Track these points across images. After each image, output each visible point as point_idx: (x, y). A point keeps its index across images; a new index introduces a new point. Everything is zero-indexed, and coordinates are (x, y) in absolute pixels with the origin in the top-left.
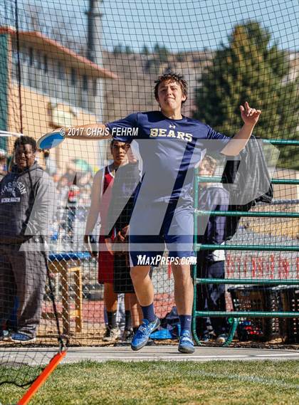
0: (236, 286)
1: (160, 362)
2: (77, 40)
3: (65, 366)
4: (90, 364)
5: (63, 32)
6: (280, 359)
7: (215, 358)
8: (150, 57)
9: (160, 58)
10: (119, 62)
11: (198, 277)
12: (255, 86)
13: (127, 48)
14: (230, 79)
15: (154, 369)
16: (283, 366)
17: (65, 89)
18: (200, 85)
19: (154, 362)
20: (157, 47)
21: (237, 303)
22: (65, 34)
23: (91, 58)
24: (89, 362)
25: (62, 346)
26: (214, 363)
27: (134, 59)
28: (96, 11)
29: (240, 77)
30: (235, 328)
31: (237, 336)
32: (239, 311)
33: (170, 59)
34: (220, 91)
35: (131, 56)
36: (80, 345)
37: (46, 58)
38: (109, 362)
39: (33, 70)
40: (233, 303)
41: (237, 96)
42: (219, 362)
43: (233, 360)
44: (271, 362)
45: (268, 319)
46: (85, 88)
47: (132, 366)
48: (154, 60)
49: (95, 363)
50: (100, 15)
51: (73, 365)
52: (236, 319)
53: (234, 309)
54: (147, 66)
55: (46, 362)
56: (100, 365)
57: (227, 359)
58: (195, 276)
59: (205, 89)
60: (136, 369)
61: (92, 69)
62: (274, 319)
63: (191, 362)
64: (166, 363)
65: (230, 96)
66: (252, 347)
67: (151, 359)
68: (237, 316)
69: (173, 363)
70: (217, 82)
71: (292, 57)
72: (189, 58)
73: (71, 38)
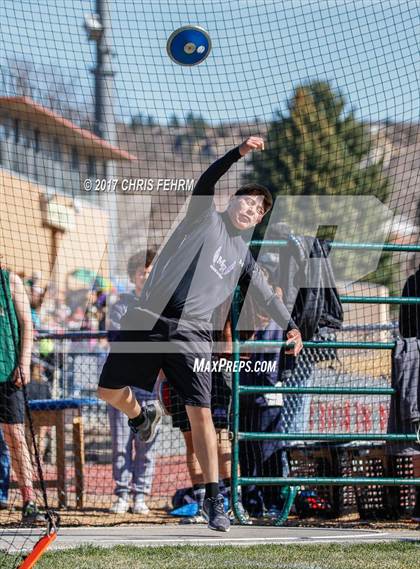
0: (293, 443)
1: (187, 548)
2: (81, 107)
3: (57, 553)
4: (92, 551)
5: (62, 97)
6: (352, 542)
7: (263, 541)
8: (181, 132)
9: (196, 132)
10: (139, 138)
11: (240, 430)
12: (325, 170)
13: (150, 118)
14: (289, 160)
15: (179, 556)
16: (355, 551)
17: (67, 175)
18: (250, 169)
19: (179, 548)
20: (190, 117)
21: (295, 465)
22: (64, 99)
23: (99, 133)
24: (90, 547)
25: (51, 526)
26: (261, 548)
27: (160, 134)
28: (107, 67)
29: (303, 157)
30: (292, 501)
31: (295, 510)
32: (298, 477)
33: (209, 133)
34: (276, 176)
35: (155, 130)
36: (80, 525)
37: (37, 132)
38: (118, 548)
39: (20, 149)
40: (290, 466)
41: (299, 184)
42: (268, 546)
43: (286, 543)
44: (339, 546)
45: (337, 488)
46: (91, 173)
47: (148, 553)
48: (187, 136)
49: (98, 549)
50: (112, 74)
51: (68, 552)
52: (292, 488)
53: (291, 475)
54: (177, 143)
55: (29, 548)
56: (105, 552)
57: (279, 543)
58: (237, 429)
59: (256, 175)
60: (154, 556)
61: (101, 148)
62: (345, 488)
63: (231, 547)
64: (195, 549)
65: (290, 182)
66: (315, 526)
67: (174, 542)
68: (295, 484)
69: (205, 549)
70: (271, 164)
71: (374, 129)
72: (235, 132)
73: (73, 106)
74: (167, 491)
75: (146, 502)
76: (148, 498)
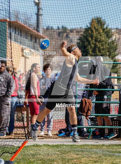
1: (63, 145)
2: (32, 24)
6: (108, 144)
7: (84, 143)
9: (64, 31)
10: (48, 32)
12: (100, 42)
13: (51, 27)
14: (90, 39)
15: (61, 147)
16: (109, 146)
17: (28, 42)
18: (79, 41)
19: (61, 145)
21: (92, 123)
22: (28, 22)
23: (38, 31)
24: (37, 145)
28: (40, 13)
29: (94, 38)
30: (91, 132)
31: (92, 135)
32: (93, 126)
33: (67, 31)
34: (86, 43)
35: (53, 30)
37: (21, 31)
38: (44, 145)
41: (93, 46)
42: (85, 145)
43: (90, 144)
44: (105, 145)
46: (36, 42)
48: (61, 32)
49: (39, 145)
50: (41, 15)
53: (91, 125)
54: (59, 34)
55: (21, 145)
56: (41, 146)
57: (88, 144)
59: (81, 43)
60: (54, 147)
61: (38, 35)
62: (106, 129)
64: (65, 145)
65: (90, 45)
68: (92, 128)
69: (68, 145)
70: (85, 40)
72: (75, 31)
73: (30, 23)
74: (57, 129)
75: (51, 132)
76: (52, 131)
